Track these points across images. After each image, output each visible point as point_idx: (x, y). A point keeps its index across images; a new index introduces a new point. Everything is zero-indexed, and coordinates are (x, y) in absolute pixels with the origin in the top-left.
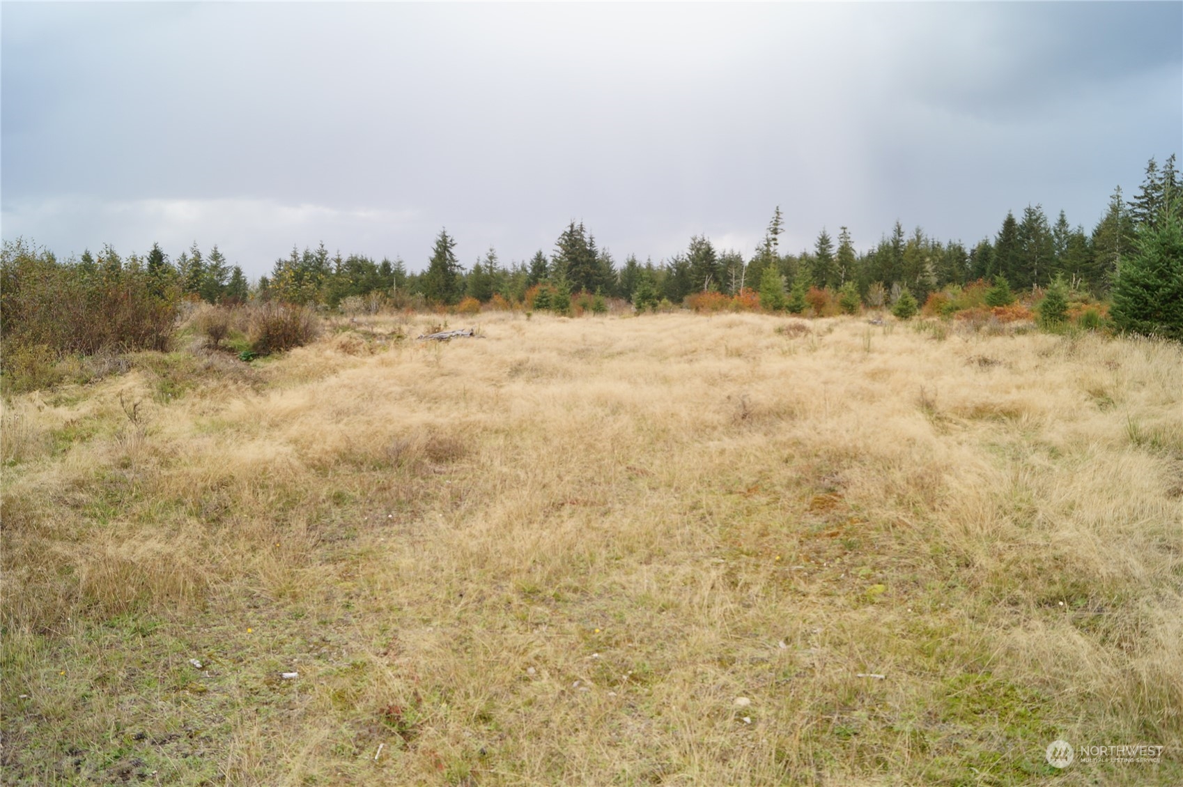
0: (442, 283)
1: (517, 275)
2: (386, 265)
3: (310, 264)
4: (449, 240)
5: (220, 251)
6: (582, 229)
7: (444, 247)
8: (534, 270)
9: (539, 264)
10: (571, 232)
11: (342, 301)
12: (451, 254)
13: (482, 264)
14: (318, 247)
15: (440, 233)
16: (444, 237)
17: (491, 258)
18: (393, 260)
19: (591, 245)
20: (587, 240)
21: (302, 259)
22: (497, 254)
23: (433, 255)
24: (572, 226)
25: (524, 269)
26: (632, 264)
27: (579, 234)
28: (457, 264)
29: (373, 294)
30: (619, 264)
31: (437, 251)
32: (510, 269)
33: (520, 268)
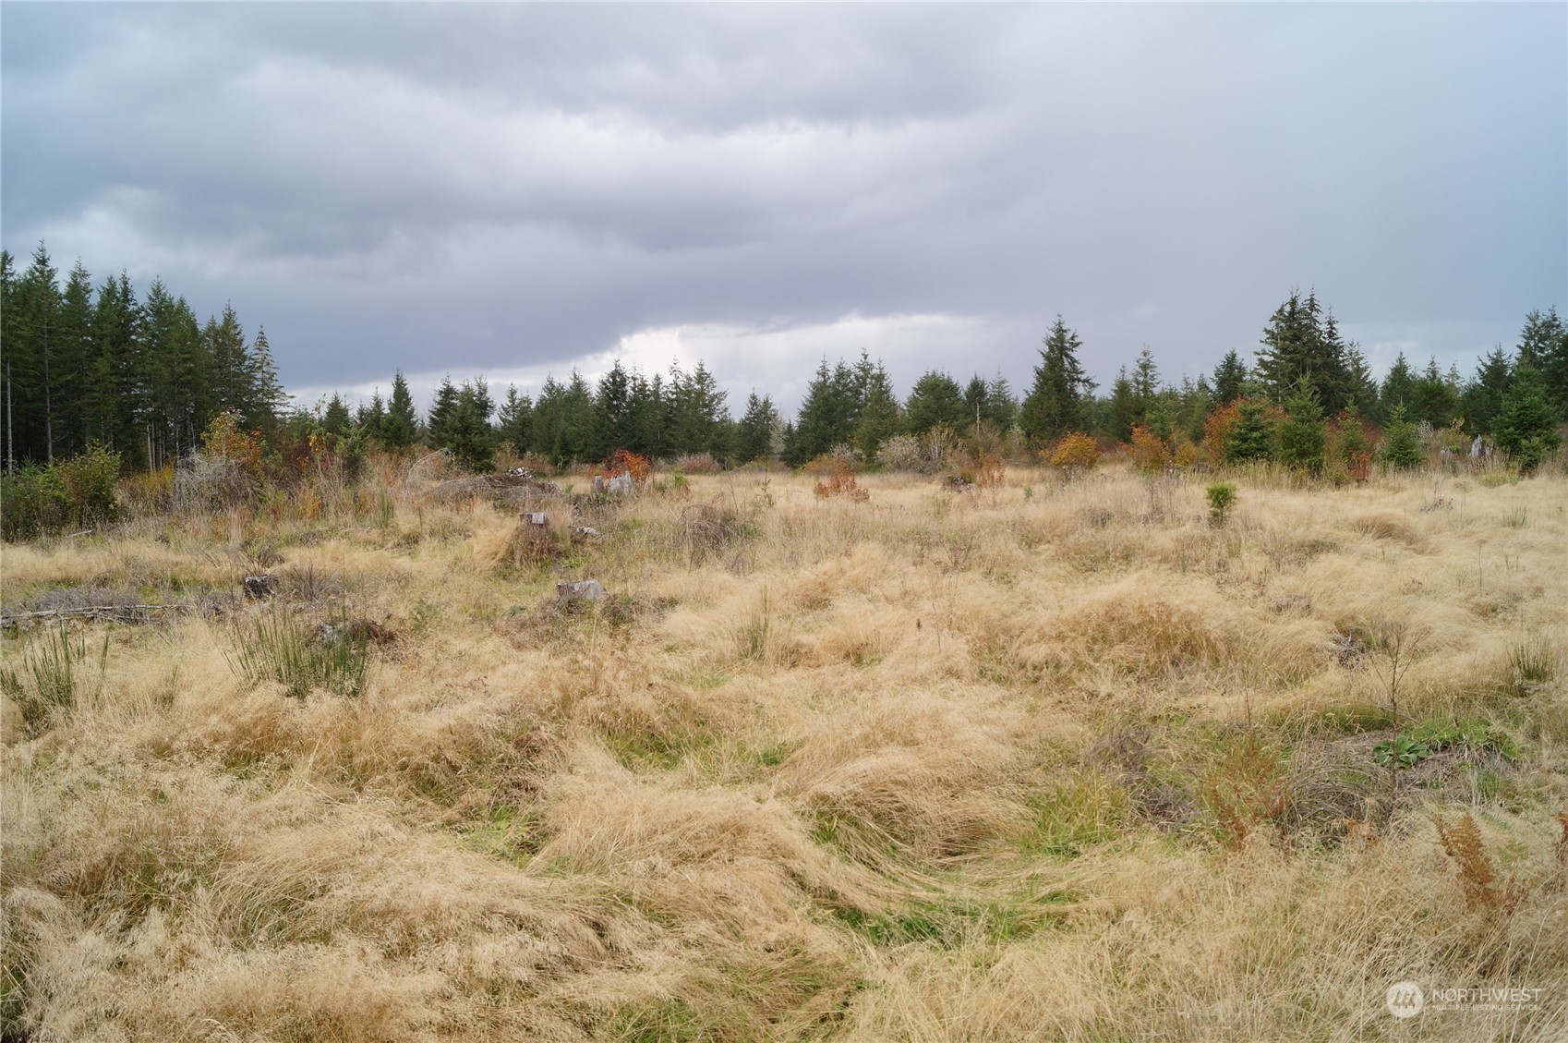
0: (1056, 410)
1: (1190, 399)
2: (977, 388)
3: (845, 385)
4: (1068, 336)
5: (707, 370)
6: (1312, 306)
7: (1059, 350)
8: (1221, 384)
9: (1231, 374)
10: (1292, 313)
11: (883, 445)
12: (1073, 361)
13: (1129, 377)
14: (859, 359)
15: (1052, 325)
16: (1061, 331)
17: (1145, 367)
18: (989, 379)
19: (1331, 334)
20: (1324, 327)
21: (833, 379)
22: (1154, 361)
23: (1041, 363)
24: (1293, 303)
25: (1203, 386)
26: (1399, 372)
27: (1309, 316)
28: (1083, 377)
29: (934, 430)
30: (1378, 373)
31: (1047, 357)
32: (1180, 388)
33: (1196, 387)
